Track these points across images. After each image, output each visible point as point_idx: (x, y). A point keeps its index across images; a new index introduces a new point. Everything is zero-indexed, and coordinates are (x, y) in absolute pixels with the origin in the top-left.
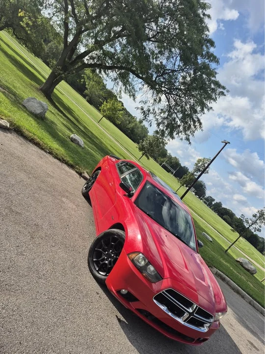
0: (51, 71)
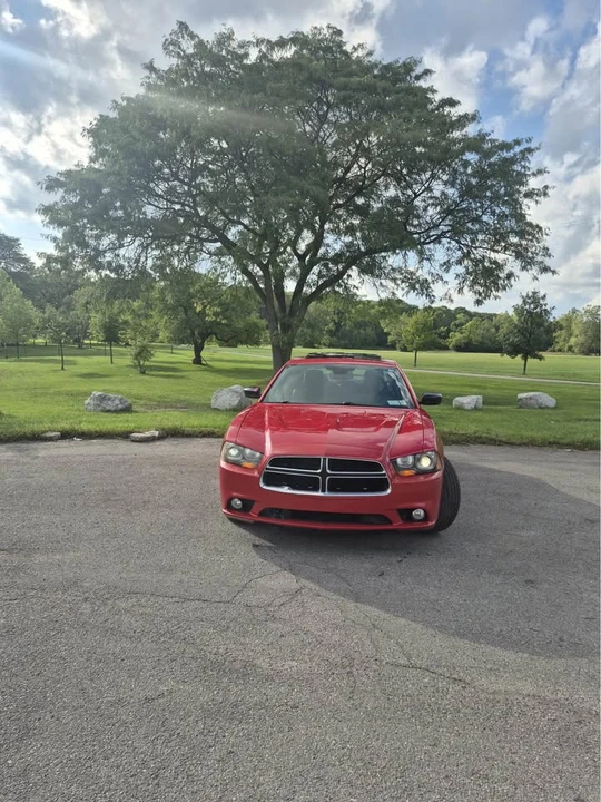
0: (270, 347)
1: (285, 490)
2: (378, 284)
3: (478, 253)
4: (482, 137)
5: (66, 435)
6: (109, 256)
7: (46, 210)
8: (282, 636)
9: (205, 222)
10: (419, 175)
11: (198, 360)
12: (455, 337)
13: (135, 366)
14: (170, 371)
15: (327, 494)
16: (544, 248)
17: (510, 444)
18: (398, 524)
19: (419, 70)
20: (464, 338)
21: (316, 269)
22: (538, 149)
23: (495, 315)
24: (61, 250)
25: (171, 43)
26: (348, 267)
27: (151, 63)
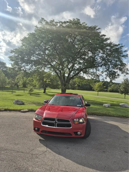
1: (47, 126)
2: (88, 76)
3: (111, 69)
4: (111, 43)
5: (6, 110)
6: (23, 68)
7: (10, 57)
8: (38, 162)
9: (47, 61)
10: (96, 51)
11: (44, 92)
12: (109, 88)
13: (29, 93)
14: (37, 95)
15: (56, 127)
16: (127, 69)
17: (113, 116)
18: (74, 135)
19: (97, 28)
20: (111, 89)
21: (72, 72)
22: (124, 46)
23: (120, 83)
24: (13, 66)
25: (40, 22)
26: (80, 71)
27: (37, 26)
